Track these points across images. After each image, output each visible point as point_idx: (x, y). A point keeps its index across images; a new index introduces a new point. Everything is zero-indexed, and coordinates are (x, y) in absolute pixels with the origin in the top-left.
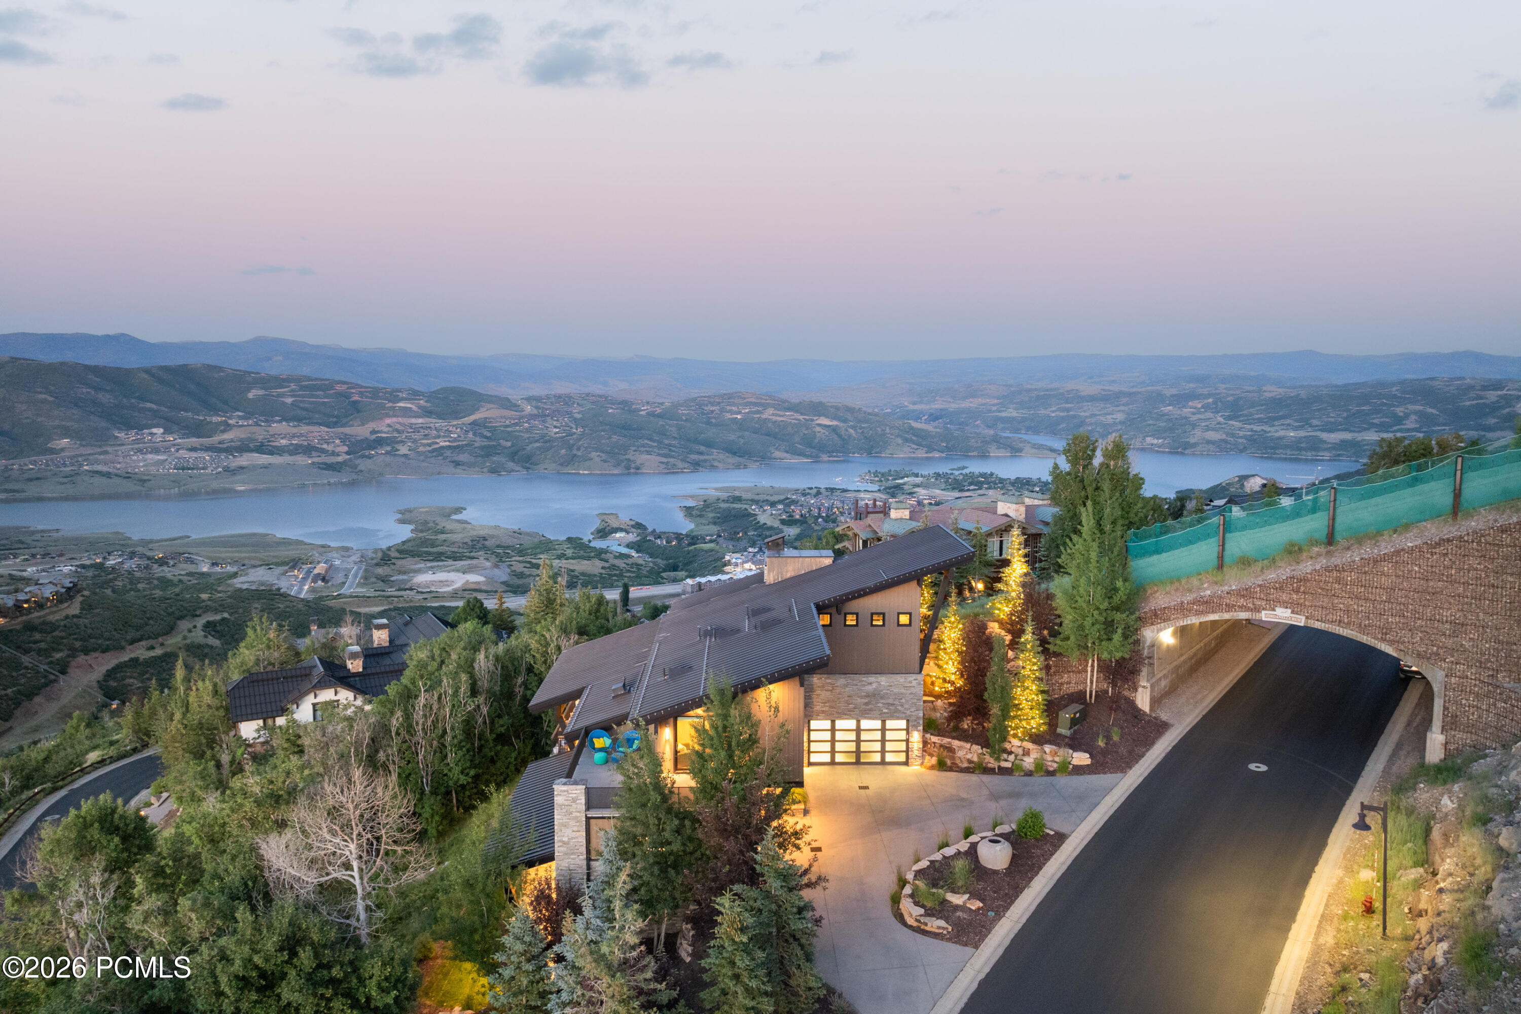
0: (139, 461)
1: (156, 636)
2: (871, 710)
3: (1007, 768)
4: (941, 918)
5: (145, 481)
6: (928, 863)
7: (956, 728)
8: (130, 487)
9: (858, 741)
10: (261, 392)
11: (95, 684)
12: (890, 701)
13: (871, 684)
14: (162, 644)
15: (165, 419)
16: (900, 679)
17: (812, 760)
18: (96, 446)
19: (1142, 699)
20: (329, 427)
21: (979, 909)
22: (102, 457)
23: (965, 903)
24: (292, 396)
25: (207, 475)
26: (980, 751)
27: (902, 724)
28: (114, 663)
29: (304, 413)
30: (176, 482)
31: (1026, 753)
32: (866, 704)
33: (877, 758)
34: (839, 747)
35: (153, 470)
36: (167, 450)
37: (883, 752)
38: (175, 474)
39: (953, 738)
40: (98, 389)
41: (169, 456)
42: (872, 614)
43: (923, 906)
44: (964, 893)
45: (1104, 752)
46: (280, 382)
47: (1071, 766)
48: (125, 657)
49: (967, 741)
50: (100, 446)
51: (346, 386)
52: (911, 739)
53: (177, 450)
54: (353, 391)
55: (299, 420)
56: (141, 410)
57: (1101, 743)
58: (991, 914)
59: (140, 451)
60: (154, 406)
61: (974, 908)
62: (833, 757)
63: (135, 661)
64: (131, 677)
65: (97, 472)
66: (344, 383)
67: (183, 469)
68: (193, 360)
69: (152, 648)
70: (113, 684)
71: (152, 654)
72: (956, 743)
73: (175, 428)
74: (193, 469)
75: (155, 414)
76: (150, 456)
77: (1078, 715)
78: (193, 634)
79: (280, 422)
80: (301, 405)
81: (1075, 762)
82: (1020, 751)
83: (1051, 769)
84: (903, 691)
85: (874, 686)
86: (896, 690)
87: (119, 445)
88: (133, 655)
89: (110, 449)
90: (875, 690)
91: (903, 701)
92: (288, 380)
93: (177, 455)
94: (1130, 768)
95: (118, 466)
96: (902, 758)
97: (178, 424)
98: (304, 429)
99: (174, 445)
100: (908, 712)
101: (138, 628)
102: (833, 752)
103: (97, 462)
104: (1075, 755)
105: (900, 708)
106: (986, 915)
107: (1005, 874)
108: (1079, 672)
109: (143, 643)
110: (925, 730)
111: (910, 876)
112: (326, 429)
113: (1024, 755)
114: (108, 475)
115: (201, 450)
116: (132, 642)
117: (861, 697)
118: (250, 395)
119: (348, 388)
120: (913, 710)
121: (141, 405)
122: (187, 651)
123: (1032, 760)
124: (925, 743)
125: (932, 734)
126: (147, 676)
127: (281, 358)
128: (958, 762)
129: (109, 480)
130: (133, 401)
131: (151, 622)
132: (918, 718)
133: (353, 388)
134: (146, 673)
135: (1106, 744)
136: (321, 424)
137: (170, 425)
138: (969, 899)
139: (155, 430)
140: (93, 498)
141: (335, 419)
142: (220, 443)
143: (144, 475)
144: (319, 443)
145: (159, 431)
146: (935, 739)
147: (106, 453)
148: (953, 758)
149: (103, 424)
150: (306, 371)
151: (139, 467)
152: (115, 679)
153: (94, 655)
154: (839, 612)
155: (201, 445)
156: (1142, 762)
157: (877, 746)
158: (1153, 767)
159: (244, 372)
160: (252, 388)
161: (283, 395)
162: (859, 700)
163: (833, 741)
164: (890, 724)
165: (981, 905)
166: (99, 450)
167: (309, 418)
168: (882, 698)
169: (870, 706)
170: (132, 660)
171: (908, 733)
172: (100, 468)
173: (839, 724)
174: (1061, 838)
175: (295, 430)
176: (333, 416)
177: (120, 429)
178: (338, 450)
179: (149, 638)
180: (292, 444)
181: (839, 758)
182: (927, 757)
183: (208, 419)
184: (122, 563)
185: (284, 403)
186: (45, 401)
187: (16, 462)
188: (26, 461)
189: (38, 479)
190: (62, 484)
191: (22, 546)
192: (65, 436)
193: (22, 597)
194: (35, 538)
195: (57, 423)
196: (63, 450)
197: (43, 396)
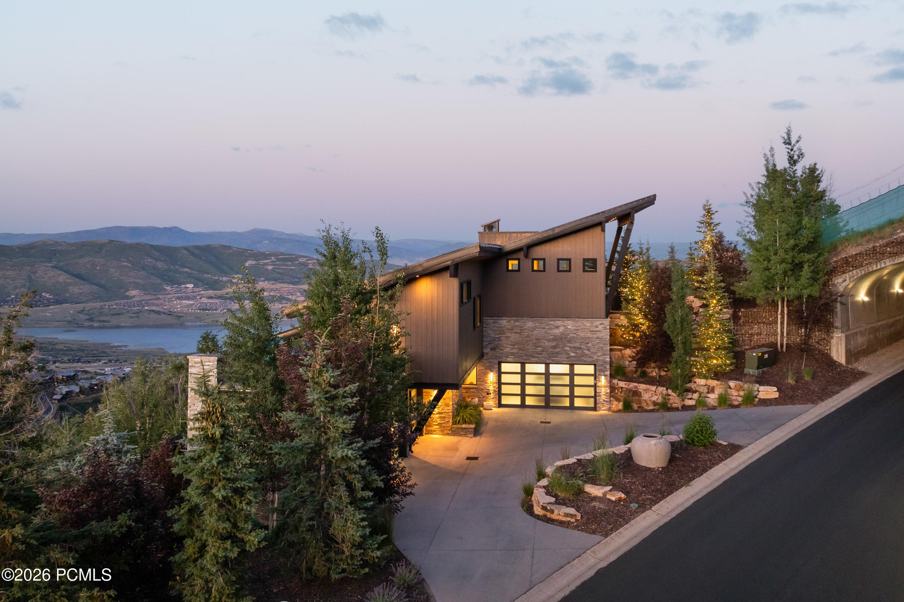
0: (177, 304)
2: (558, 353)
3: (692, 406)
4: (573, 507)
5: (180, 317)
6: (576, 461)
7: (644, 374)
8: (170, 320)
9: (547, 385)
10: (253, 262)
12: (577, 345)
13: (558, 327)
15: (195, 278)
16: (587, 323)
17: (503, 402)
18: (153, 295)
19: (837, 351)
20: (293, 285)
21: (620, 499)
22: (156, 301)
23: (605, 494)
24: (272, 265)
25: (216, 314)
26: (665, 392)
27: (590, 369)
29: (279, 276)
30: (198, 318)
31: (711, 390)
32: (554, 347)
33: (566, 403)
34: (529, 390)
35: (185, 310)
36: (194, 298)
37: (572, 396)
38: (198, 313)
39: (639, 383)
40: (157, 260)
41: (196, 301)
42: (559, 260)
43: (556, 496)
44: (607, 485)
45: (793, 388)
46: (266, 256)
47: (757, 400)
49: (653, 385)
50: (155, 295)
51: (306, 259)
52: (599, 384)
53: (201, 298)
54: (310, 262)
55: (276, 280)
56: (181, 273)
57: (791, 381)
58: (634, 506)
59: (179, 298)
60: (188, 270)
61: (613, 499)
62: (523, 400)
65: (153, 311)
66: (305, 257)
67: (203, 310)
68: (214, 242)
72: (642, 387)
73: (200, 284)
74: (209, 310)
75: (189, 275)
76: (184, 301)
77: (766, 356)
79: (264, 281)
80: (277, 271)
81: (762, 396)
82: (704, 390)
83: (736, 403)
84: (589, 335)
85: (561, 329)
86: (582, 334)
87: (167, 294)
89: (161, 297)
90: (562, 333)
91: (590, 345)
92: (270, 255)
93: (200, 301)
94: (823, 401)
95: (165, 307)
96: (591, 403)
97: (202, 282)
98: (279, 286)
99: (199, 295)
100: (595, 357)
102: (523, 395)
103: (153, 305)
104: (762, 388)
105: (586, 352)
106: (628, 507)
107: (661, 472)
108: (770, 324)
110: (612, 376)
111: (549, 470)
112: (292, 286)
113: (708, 392)
114: (158, 313)
115: (215, 298)
117: (549, 341)
118: (247, 264)
119: (307, 260)
120: (599, 354)
121: (181, 270)
123: (717, 396)
124: (613, 388)
125: (619, 380)
127: (267, 242)
128: (644, 405)
129: (159, 316)
130: (177, 267)
132: (605, 362)
133: (310, 260)
135: (797, 381)
136: (288, 283)
137: (198, 281)
138: (610, 491)
139: (188, 285)
140: (149, 327)
141: (297, 280)
142: (227, 294)
143: (180, 313)
144: (286, 295)
145: (191, 286)
146: (622, 384)
147: (159, 299)
148: (640, 402)
149: (159, 281)
150: (282, 250)
151: (177, 308)
154: (526, 256)
155: (215, 295)
156: (835, 397)
157: (566, 391)
158: (848, 401)
159: (244, 249)
160: (248, 260)
161: (266, 264)
162: (547, 344)
163: (523, 384)
164: (578, 369)
165: (623, 496)
166: (154, 297)
167: (282, 279)
168: (569, 342)
169: (557, 350)
171: (595, 379)
172: (154, 308)
173: (529, 368)
174: (735, 449)
175: (273, 286)
176: (297, 278)
177: (168, 285)
178: (298, 299)
180: (270, 295)
181: (529, 401)
182: (615, 403)
183: (221, 279)
185: (267, 270)
186: (126, 267)
187: (107, 303)
188: (113, 303)
189: (118, 314)
190: (132, 317)
191: (104, 355)
192: (136, 288)
193: (94, 382)
194: (112, 350)
195: (132, 280)
196: (134, 297)
197: (126, 264)
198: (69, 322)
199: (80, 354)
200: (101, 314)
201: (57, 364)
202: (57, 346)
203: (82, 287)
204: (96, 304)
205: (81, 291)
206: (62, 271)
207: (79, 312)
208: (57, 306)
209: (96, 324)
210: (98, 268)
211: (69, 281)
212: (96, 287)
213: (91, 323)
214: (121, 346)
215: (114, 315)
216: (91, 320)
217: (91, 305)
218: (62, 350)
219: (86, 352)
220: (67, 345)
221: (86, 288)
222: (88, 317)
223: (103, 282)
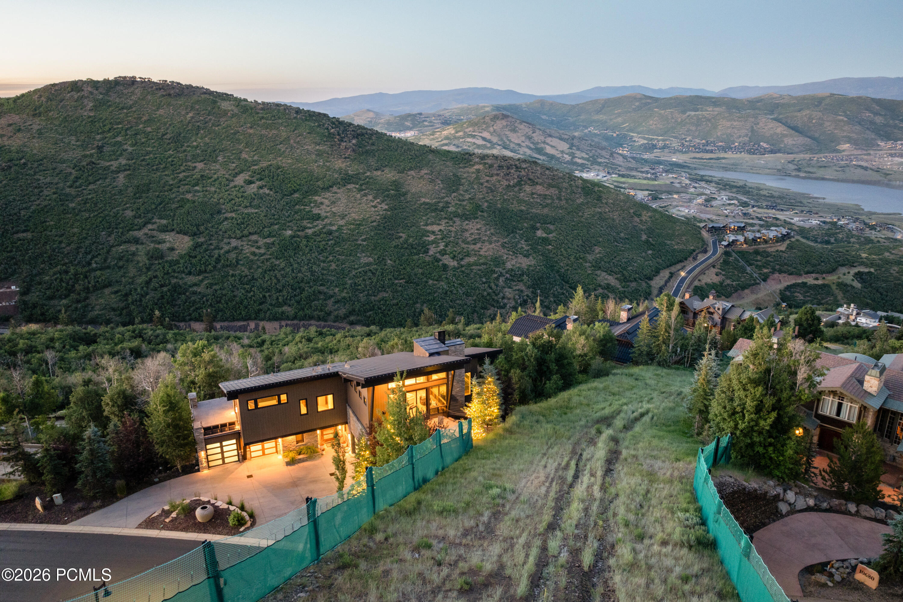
0: (888, 161)
1: (822, 272)
5: (887, 174)
8: (876, 177)
11: (778, 291)
14: (824, 278)
18: (864, 150)
22: (866, 157)
28: (794, 282)
35: (895, 168)
40: (875, 114)
48: (800, 281)
50: (867, 150)
59: (892, 155)
63: (804, 284)
64: (799, 292)
65: (860, 166)
69: (817, 279)
70: (788, 293)
71: (816, 282)
76: (896, 159)
78: (845, 277)
87: (879, 150)
88: (805, 281)
89: (872, 152)
95: (874, 163)
101: (814, 266)
103: (862, 160)
109: (813, 275)
114: (866, 168)
116: (808, 273)
122: (837, 286)
126: (808, 294)
129: (865, 172)
130: (896, 122)
131: (823, 264)
134: (808, 292)
143: (889, 170)
147: (870, 154)
149: (874, 136)
151: (886, 165)
152: (790, 291)
153: (783, 275)
166: (865, 152)
170: (803, 283)
172: (862, 163)
177: (882, 141)
179: (818, 273)
184: (848, 224)
186: (842, 121)
187: (817, 156)
188: (822, 155)
189: (825, 167)
190: (837, 171)
191: (799, 204)
192: (848, 142)
193: (758, 235)
194: (809, 201)
195: (845, 134)
196: (844, 151)
197: (841, 118)
198: (779, 170)
199: (779, 201)
200: (809, 165)
201: (755, 209)
202: (761, 192)
203: (796, 139)
204: (806, 156)
205: (794, 143)
206: (780, 122)
207: (789, 162)
208: (772, 155)
209: (802, 174)
210: (814, 121)
211: (785, 132)
212: (809, 140)
213: (797, 173)
214: (819, 198)
215: (821, 167)
216: (799, 170)
217: (802, 156)
218: (765, 196)
219: (784, 200)
220: (770, 192)
221: (801, 140)
222: (796, 167)
223: (817, 135)
